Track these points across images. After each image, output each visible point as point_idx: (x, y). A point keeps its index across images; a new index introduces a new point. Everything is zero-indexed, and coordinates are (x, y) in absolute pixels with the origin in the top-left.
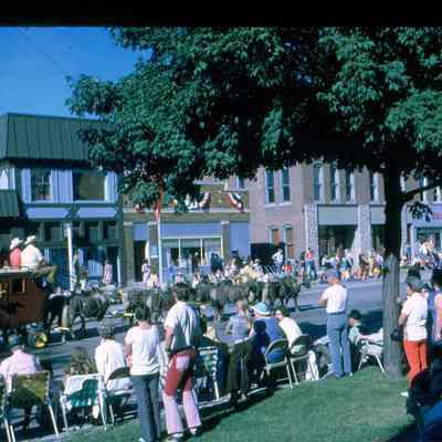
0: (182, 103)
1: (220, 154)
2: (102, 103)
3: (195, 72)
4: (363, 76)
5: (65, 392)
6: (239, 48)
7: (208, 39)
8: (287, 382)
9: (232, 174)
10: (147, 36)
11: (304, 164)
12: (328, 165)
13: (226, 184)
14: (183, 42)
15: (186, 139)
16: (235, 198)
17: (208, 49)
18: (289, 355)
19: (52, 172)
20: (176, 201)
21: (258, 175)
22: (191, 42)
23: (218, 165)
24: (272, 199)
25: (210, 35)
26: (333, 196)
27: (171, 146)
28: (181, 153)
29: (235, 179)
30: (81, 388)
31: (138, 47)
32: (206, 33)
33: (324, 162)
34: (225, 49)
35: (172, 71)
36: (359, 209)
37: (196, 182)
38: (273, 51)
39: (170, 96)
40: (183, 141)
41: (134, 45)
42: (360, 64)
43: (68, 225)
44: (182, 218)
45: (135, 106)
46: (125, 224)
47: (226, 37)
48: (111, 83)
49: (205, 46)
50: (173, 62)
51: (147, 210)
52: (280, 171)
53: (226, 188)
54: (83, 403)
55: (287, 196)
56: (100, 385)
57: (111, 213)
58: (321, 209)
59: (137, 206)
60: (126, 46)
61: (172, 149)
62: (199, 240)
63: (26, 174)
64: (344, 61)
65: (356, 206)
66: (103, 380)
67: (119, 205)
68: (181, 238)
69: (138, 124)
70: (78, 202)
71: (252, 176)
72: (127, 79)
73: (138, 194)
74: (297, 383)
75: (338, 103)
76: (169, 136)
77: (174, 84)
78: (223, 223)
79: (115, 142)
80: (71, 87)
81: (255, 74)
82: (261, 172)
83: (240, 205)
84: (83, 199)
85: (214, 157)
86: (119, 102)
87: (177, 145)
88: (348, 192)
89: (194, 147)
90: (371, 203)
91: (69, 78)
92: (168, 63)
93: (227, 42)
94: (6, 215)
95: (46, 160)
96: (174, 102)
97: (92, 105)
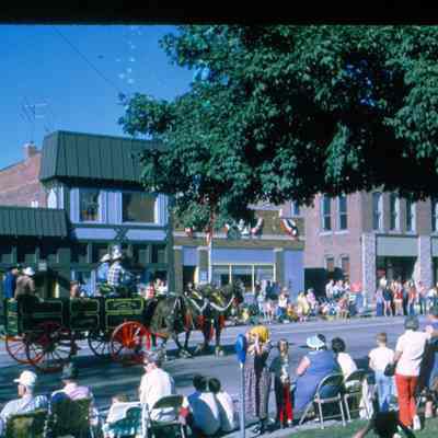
0: (239, 125)
1: (276, 178)
2: (156, 123)
3: (254, 93)
4: (432, 100)
5: (108, 420)
6: (300, 70)
7: (268, 60)
8: (339, 419)
9: (287, 199)
10: (204, 55)
11: (364, 191)
12: (389, 193)
13: (281, 210)
14: (241, 62)
15: (241, 161)
16: (290, 224)
17: (268, 70)
18: (343, 391)
19: (101, 192)
20: (228, 226)
21: (315, 201)
22: (249, 62)
23: (274, 190)
24: (328, 227)
25: (270, 56)
26: (392, 226)
27: (226, 168)
28: (236, 175)
29: (290, 204)
30: (124, 416)
31: (194, 66)
32: (266, 53)
33: (385, 190)
34: (286, 72)
35: (229, 91)
36: (420, 239)
37: (251, 206)
38: (336, 74)
39: (226, 116)
40: (238, 163)
41: (191, 63)
42: (429, 89)
43: (116, 247)
44: (234, 243)
45: (190, 126)
46: (175, 248)
47: (287, 59)
48: (165, 102)
49: (265, 67)
50: (230, 83)
51: (199, 235)
52: (338, 198)
53: (280, 214)
54: (126, 432)
55: (344, 225)
56: (144, 414)
57: (160, 236)
58: (379, 239)
59: (188, 230)
60: (182, 65)
61: (226, 171)
62: (250, 267)
63: (75, 193)
64: (413, 85)
65: (417, 237)
66: (147, 408)
67: (169, 227)
68: (232, 263)
69: (193, 145)
70: (128, 223)
71: (309, 203)
72: (181, 98)
73: (190, 217)
74: (350, 421)
75: (404, 128)
76: (225, 158)
77: (231, 104)
78: (276, 250)
79: (169, 163)
80: (125, 105)
81: (318, 97)
82: (319, 198)
83: (294, 232)
84: (132, 220)
85: (270, 181)
86: (173, 122)
87: (232, 168)
88: (409, 222)
89: (249, 171)
90: (432, 234)
91: (122, 96)
92: (226, 84)
93: (288, 63)
94: (53, 234)
95: (96, 180)
96: (231, 123)
97: (146, 124)
